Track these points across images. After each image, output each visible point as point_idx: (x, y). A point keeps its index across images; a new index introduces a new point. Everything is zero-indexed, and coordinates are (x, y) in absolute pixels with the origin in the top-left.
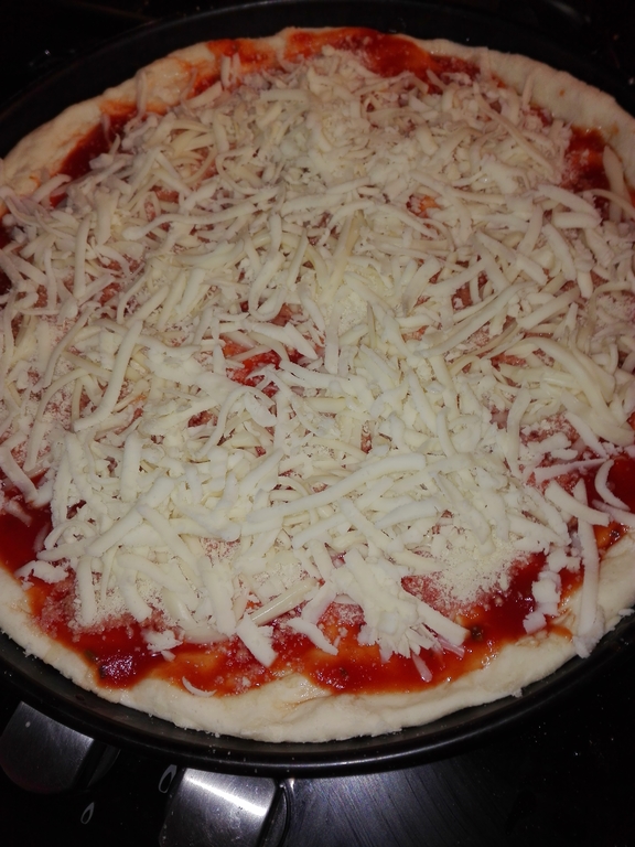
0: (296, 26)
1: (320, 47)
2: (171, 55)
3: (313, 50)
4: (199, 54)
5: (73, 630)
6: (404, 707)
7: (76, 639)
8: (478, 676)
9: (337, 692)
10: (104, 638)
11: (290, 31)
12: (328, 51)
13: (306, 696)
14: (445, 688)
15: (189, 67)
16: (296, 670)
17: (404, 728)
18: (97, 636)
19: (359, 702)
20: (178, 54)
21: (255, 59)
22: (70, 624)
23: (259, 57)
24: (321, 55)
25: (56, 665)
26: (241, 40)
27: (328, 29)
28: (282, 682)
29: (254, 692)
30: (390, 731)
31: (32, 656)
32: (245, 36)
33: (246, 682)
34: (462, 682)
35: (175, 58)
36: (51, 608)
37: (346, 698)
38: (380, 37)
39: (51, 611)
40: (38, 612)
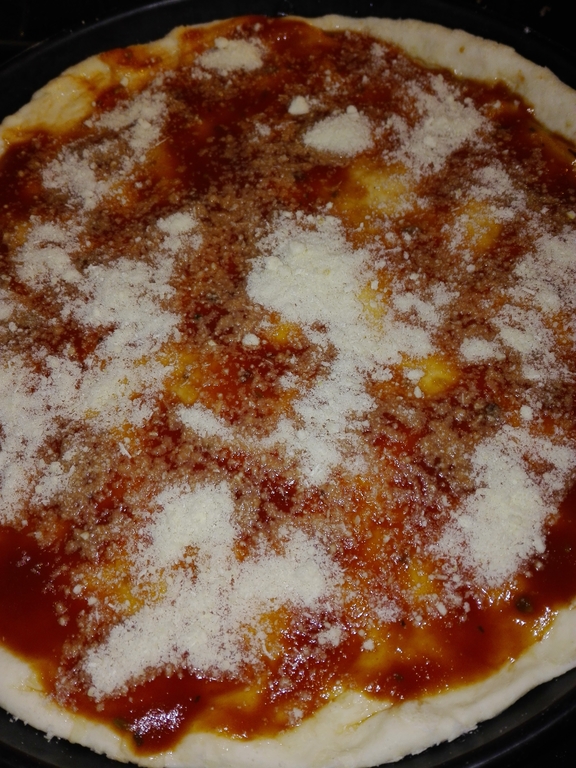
0: (185, 25)
1: (213, 41)
2: (64, 74)
3: (206, 45)
4: (94, 68)
5: (94, 698)
6: (474, 702)
7: (100, 708)
8: (538, 650)
9: (397, 701)
10: (131, 700)
11: (179, 31)
12: (221, 42)
13: (367, 712)
14: (509, 670)
15: (84, 81)
16: (348, 688)
17: (479, 724)
18: (123, 699)
19: (424, 706)
20: (71, 71)
21: (151, 63)
22: (91, 692)
23: (153, 61)
24: (216, 49)
25: (84, 742)
26: (132, 47)
27: (216, 23)
28: (335, 704)
29: (310, 722)
30: (466, 731)
31: (55, 738)
32: (135, 43)
33: (298, 713)
34: (525, 660)
35: (70, 75)
36: (64, 680)
37: (410, 706)
38: (270, 21)
39: (65, 683)
40: (50, 687)
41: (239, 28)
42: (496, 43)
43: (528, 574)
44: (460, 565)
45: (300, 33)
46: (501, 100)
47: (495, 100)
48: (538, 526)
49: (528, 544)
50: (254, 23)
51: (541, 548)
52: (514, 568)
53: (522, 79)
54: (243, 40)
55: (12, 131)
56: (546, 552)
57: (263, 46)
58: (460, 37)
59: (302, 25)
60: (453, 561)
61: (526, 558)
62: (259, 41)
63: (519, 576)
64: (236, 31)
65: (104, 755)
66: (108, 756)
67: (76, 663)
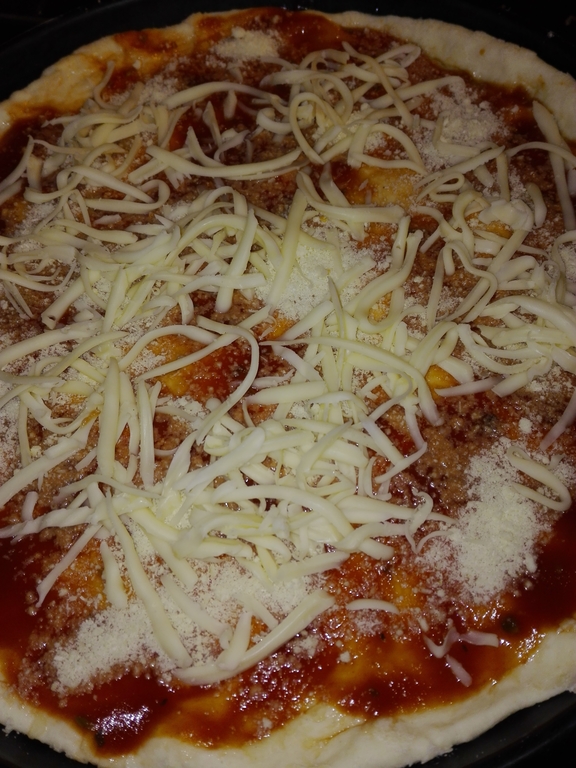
0: (203, 12)
1: (230, 30)
2: (76, 52)
3: (223, 34)
4: (107, 48)
5: (57, 694)
6: (451, 723)
7: (63, 704)
8: (523, 672)
9: (370, 717)
10: (95, 697)
11: (196, 18)
12: (239, 32)
13: (338, 728)
14: (490, 691)
15: (97, 61)
16: (320, 700)
17: (455, 747)
18: (87, 697)
19: (399, 725)
20: (83, 50)
21: (165, 48)
22: (54, 687)
23: (168, 46)
24: (232, 38)
25: (43, 738)
26: (146, 30)
27: (234, 12)
28: (307, 716)
29: (279, 734)
30: (441, 753)
31: (14, 732)
32: (151, 27)
33: (267, 723)
34: (507, 682)
35: (82, 54)
36: (28, 672)
37: (384, 723)
39: (29, 675)
40: (13, 678)
41: (257, 18)
42: (518, 47)
43: (516, 594)
44: (445, 579)
45: (319, 27)
46: (519, 105)
47: (513, 105)
48: (530, 543)
49: (519, 561)
50: (272, 15)
51: (532, 566)
52: (501, 586)
53: (542, 84)
54: (261, 31)
55: (19, 106)
56: (536, 572)
57: (281, 39)
58: (481, 39)
59: (321, 20)
60: (439, 575)
61: (515, 576)
62: (276, 33)
63: (507, 595)
64: (254, 22)
65: (63, 754)
66: (68, 754)
67: (42, 655)
